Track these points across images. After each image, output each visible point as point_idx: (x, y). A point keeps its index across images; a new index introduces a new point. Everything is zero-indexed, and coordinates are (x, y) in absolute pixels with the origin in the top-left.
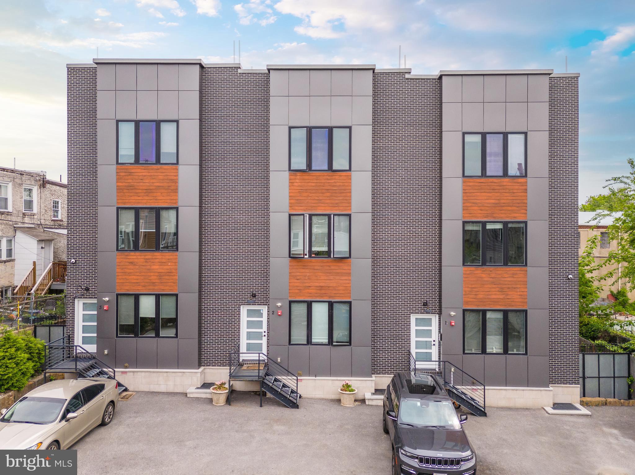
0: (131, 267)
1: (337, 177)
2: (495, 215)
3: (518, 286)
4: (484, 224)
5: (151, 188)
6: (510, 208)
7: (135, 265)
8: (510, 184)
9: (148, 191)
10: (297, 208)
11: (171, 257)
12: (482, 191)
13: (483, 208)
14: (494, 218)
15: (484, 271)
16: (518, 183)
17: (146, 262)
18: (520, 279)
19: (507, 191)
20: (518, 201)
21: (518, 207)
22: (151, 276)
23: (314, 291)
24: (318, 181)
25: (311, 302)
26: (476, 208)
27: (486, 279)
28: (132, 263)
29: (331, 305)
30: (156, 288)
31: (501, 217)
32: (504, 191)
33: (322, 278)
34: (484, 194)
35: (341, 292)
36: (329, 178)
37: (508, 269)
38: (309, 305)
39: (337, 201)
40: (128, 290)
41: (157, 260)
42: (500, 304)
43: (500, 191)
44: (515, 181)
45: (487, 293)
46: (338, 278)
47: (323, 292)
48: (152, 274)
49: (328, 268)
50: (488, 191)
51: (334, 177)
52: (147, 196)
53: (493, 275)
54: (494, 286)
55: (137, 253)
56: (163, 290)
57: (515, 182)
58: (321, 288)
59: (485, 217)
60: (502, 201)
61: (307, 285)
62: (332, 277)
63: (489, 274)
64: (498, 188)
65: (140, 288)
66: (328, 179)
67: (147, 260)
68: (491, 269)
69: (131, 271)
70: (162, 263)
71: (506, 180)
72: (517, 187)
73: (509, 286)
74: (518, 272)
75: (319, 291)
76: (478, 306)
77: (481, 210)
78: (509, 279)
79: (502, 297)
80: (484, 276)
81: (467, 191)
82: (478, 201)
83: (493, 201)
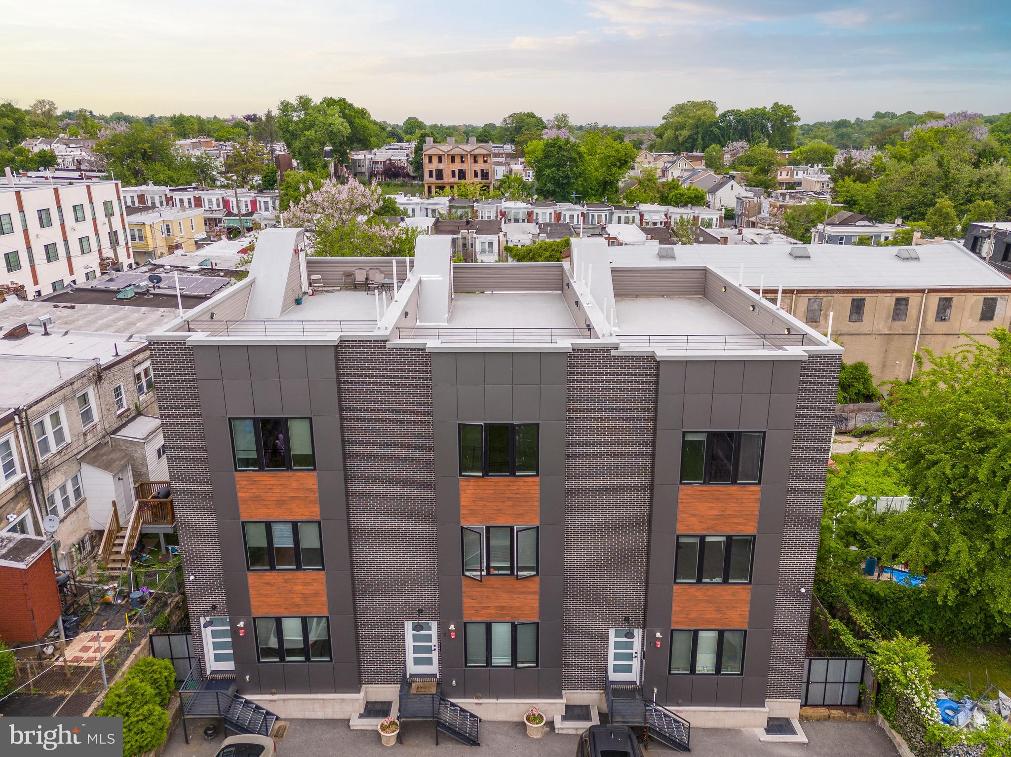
0: (268, 587)
1: (521, 483)
2: (716, 528)
3: (739, 605)
4: (702, 538)
5: (284, 499)
6: (736, 520)
7: (272, 585)
8: (738, 493)
9: (280, 503)
10: (470, 519)
11: (317, 577)
12: (704, 501)
13: (702, 520)
15: (699, 589)
16: (749, 491)
17: (286, 582)
18: (741, 598)
19: (735, 501)
20: (747, 513)
21: (746, 519)
22: (293, 598)
23: (493, 612)
24: (496, 488)
25: (490, 623)
26: (694, 520)
27: (700, 598)
28: (268, 584)
29: (514, 628)
30: (301, 610)
31: (725, 531)
32: (731, 501)
33: (504, 597)
34: (705, 504)
35: (526, 612)
36: (511, 484)
37: (728, 587)
38: (489, 627)
39: (521, 511)
40: (267, 613)
41: (299, 581)
42: (716, 623)
43: (726, 501)
45: (701, 613)
46: (522, 597)
47: (505, 612)
48: (295, 595)
49: (510, 586)
50: (711, 501)
51: (517, 483)
52: (280, 507)
53: (709, 594)
54: (710, 605)
55: (274, 573)
56: (311, 613)
57: (746, 491)
58: (502, 608)
59: (705, 530)
60: (728, 512)
61: (486, 605)
62: (515, 596)
63: (705, 593)
64: (723, 497)
65: (281, 610)
66: (509, 486)
67: (286, 581)
68: (707, 587)
69: (268, 592)
70: (305, 584)
71: (734, 488)
72: (746, 497)
73: (729, 605)
74: (741, 590)
75: (499, 612)
76: (689, 626)
77: (700, 522)
78: (728, 598)
79: (718, 616)
80: (698, 594)
82: (697, 512)
83: (715, 512)
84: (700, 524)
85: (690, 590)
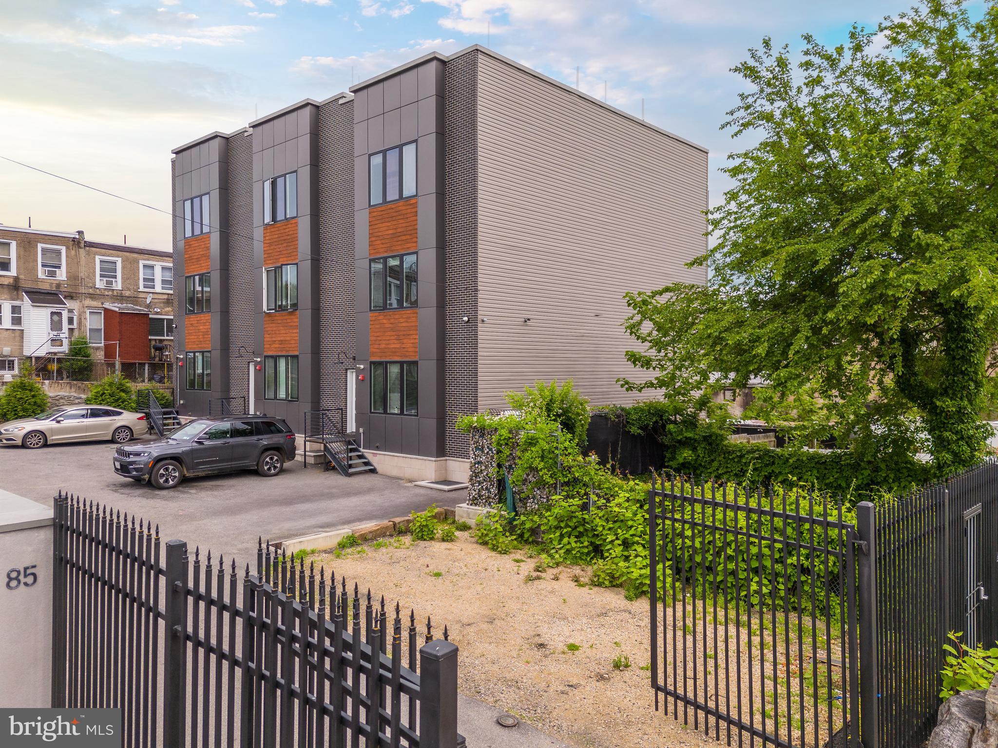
0: (191, 328)
1: (290, 226)
2: (393, 248)
3: (411, 332)
4: (384, 260)
5: (200, 256)
6: (404, 238)
7: (193, 326)
8: (404, 208)
9: (198, 260)
11: (208, 317)
12: (383, 221)
13: (383, 241)
14: (392, 251)
15: (385, 316)
16: (411, 204)
17: (198, 323)
18: (412, 324)
19: (402, 217)
20: (410, 228)
21: (410, 235)
22: (199, 335)
23: (277, 346)
24: (279, 232)
25: (277, 357)
26: (379, 242)
27: (387, 326)
28: (192, 324)
30: (202, 345)
31: (398, 250)
32: (400, 217)
33: (283, 332)
34: (384, 225)
35: (293, 345)
36: (285, 227)
37: (403, 312)
38: (276, 361)
39: (290, 251)
40: (191, 348)
41: (202, 321)
42: (398, 354)
43: (397, 218)
44: (408, 203)
45: (387, 342)
46: (291, 331)
47: (283, 346)
49: (285, 321)
50: (387, 220)
51: (288, 226)
52: (197, 264)
53: (392, 321)
54: (394, 333)
55: (194, 316)
56: (205, 348)
57: (408, 205)
58: (281, 342)
59: (386, 252)
60: (399, 230)
61: (274, 339)
63: (389, 320)
64: (394, 214)
65: (195, 346)
66: (284, 229)
68: (391, 313)
69: (192, 331)
70: (204, 323)
71: (401, 203)
72: (409, 211)
73: (405, 333)
74: (412, 315)
75: (280, 346)
76: (381, 357)
77: (383, 244)
78: (404, 325)
79: (398, 346)
80: (385, 321)
81: (372, 223)
82: (380, 234)
83: (390, 232)
84: (383, 246)
85: (381, 317)
